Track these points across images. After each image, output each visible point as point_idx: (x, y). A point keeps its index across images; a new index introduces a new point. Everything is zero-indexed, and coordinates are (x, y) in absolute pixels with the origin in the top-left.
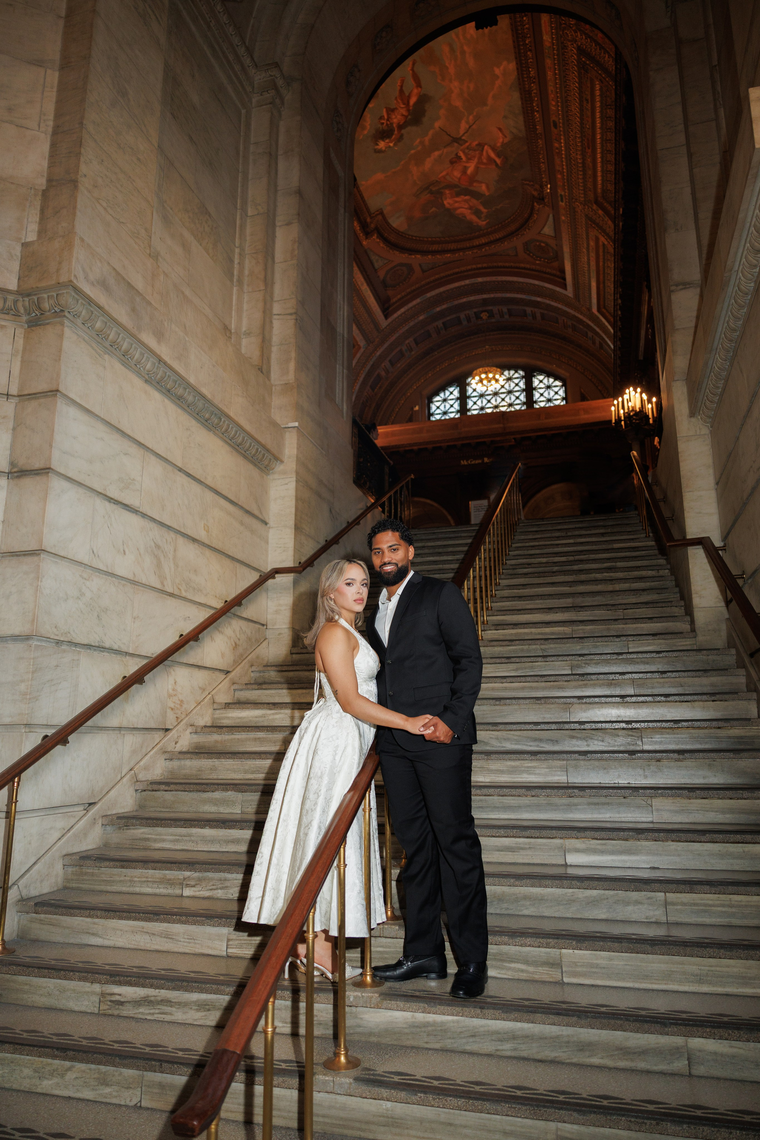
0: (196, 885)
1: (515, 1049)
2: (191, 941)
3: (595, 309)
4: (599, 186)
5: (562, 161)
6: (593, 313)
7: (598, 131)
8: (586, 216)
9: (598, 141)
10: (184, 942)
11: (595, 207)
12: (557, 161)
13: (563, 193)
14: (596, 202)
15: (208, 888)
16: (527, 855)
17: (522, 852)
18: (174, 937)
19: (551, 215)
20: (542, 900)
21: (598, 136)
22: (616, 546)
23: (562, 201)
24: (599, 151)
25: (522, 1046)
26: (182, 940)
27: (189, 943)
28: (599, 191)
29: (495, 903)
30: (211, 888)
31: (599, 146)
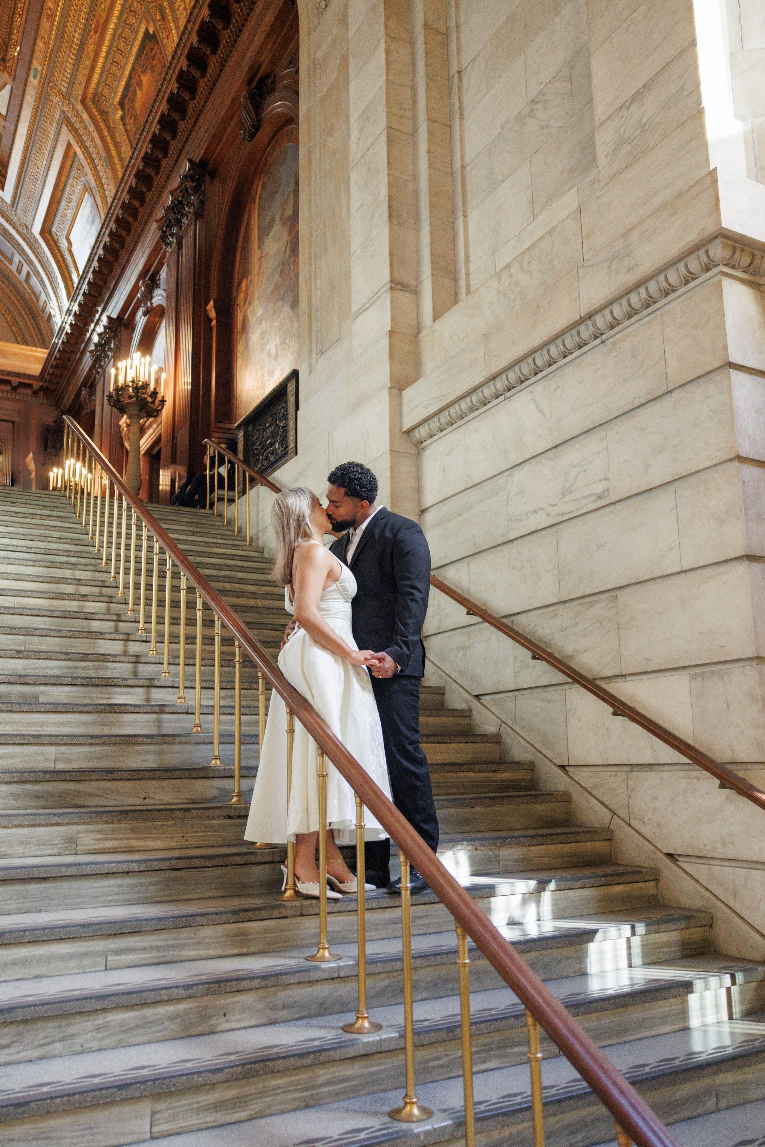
0: (13, 1043)
1: (587, 1138)
2: (84, 1133)
3: (36, 229)
4: (93, 85)
5: (52, 30)
6: (32, 234)
7: (114, 19)
8: (63, 112)
9: (110, 31)
10: (72, 1137)
11: (79, 107)
12: (45, 24)
13: (39, 68)
14: (83, 101)
15: (36, 1043)
16: (423, 925)
17: (419, 922)
18: (53, 1134)
19: (8, 87)
20: (486, 972)
21: (112, 26)
22: (216, 550)
23: (35, 77)
24: (107, 43)
25: (592, 1132)
26: (68, 1135)
27: (83, 1136)
28: (91, 90)
29: (440, 985)
30: (41, 1042)
31: (108, 37)
